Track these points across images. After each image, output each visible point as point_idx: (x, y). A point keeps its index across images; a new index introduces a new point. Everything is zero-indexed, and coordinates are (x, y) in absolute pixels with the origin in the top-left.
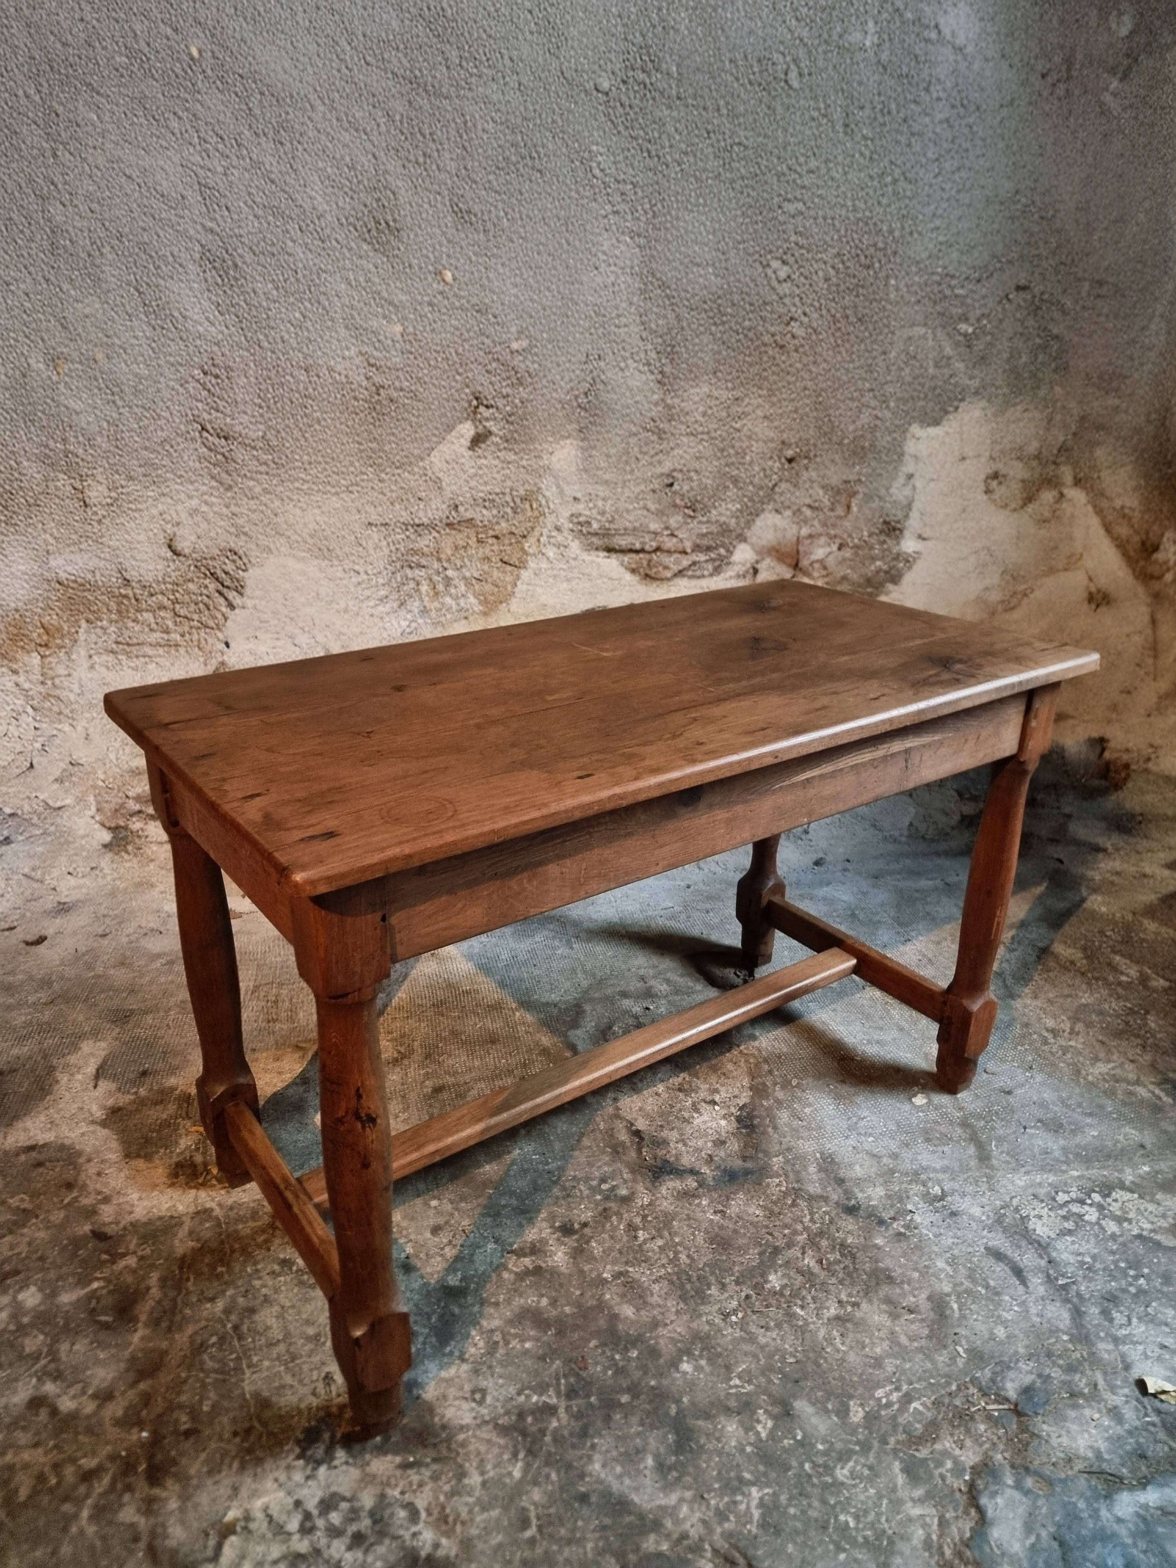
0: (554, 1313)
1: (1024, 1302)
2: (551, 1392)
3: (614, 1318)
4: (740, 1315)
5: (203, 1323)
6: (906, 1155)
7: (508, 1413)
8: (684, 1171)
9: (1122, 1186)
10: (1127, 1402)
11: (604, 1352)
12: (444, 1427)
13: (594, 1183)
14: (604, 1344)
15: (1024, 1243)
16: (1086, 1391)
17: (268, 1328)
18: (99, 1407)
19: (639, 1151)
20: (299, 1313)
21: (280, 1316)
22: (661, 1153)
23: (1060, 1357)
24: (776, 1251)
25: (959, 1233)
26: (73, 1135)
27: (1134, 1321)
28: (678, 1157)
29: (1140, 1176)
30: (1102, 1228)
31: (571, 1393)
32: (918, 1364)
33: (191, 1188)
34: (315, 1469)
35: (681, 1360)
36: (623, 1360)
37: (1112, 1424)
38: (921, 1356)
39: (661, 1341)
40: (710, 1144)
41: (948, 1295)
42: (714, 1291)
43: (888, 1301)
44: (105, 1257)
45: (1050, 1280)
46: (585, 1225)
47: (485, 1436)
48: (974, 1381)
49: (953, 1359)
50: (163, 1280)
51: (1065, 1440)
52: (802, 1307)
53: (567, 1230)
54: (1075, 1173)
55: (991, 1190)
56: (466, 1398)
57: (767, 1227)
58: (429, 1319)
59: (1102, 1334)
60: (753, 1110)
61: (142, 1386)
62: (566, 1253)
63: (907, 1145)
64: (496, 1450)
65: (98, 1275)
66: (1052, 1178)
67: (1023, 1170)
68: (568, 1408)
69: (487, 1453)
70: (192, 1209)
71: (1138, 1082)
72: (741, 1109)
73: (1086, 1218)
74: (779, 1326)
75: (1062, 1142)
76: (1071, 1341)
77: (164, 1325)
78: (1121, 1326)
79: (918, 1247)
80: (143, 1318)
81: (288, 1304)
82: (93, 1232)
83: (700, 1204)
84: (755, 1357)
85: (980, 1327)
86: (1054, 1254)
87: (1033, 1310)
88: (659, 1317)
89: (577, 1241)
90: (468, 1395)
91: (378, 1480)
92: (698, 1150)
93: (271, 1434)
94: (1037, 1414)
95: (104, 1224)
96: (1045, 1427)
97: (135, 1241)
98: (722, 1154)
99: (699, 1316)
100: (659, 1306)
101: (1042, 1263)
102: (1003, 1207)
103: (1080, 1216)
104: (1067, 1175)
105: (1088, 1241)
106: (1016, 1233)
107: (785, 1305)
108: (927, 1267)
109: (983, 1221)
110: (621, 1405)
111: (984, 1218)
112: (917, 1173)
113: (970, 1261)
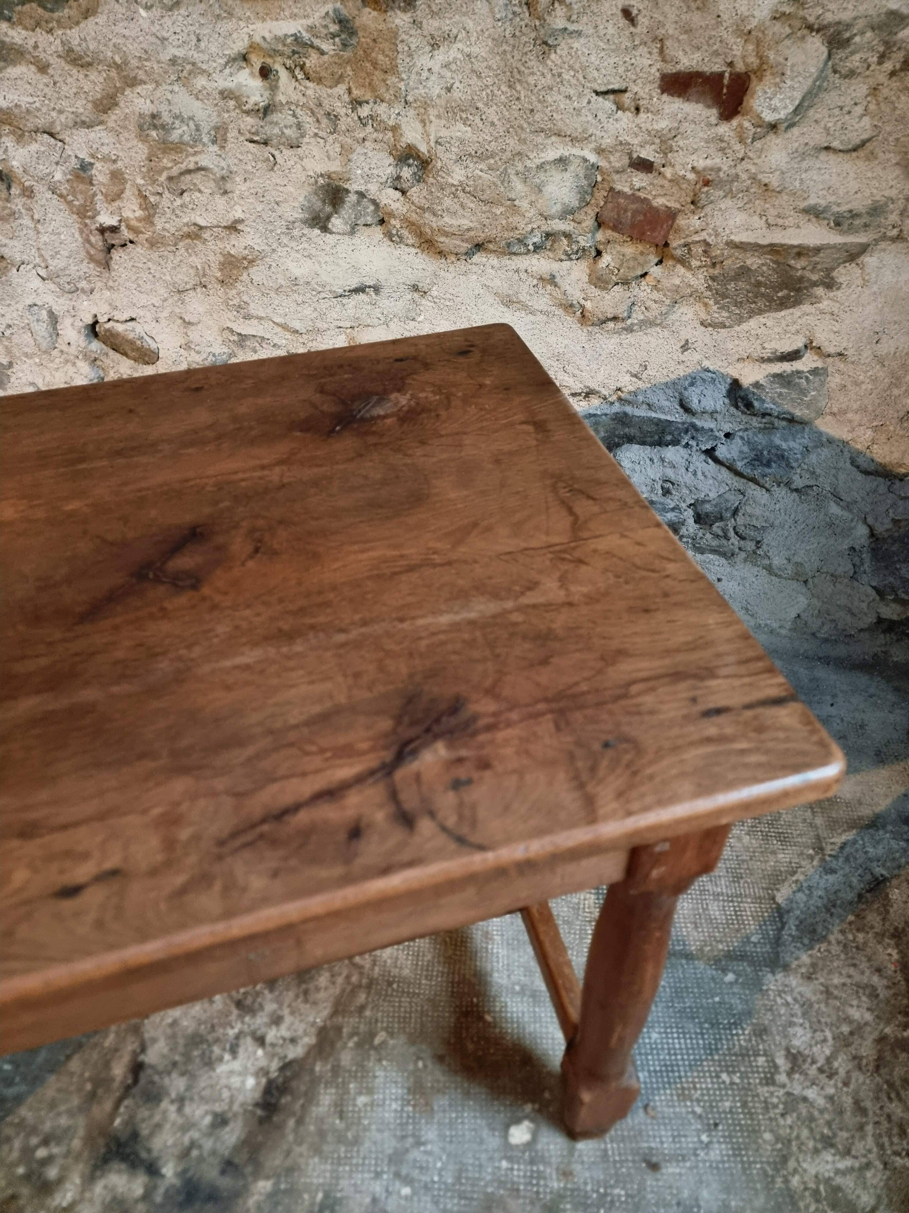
13: (34, 1141)
19: (118, 1105)
28: (156, 1129)
60: (296, 1075)
72: (284, 1067)
92: (187, 1126)
98: (208, 1146)
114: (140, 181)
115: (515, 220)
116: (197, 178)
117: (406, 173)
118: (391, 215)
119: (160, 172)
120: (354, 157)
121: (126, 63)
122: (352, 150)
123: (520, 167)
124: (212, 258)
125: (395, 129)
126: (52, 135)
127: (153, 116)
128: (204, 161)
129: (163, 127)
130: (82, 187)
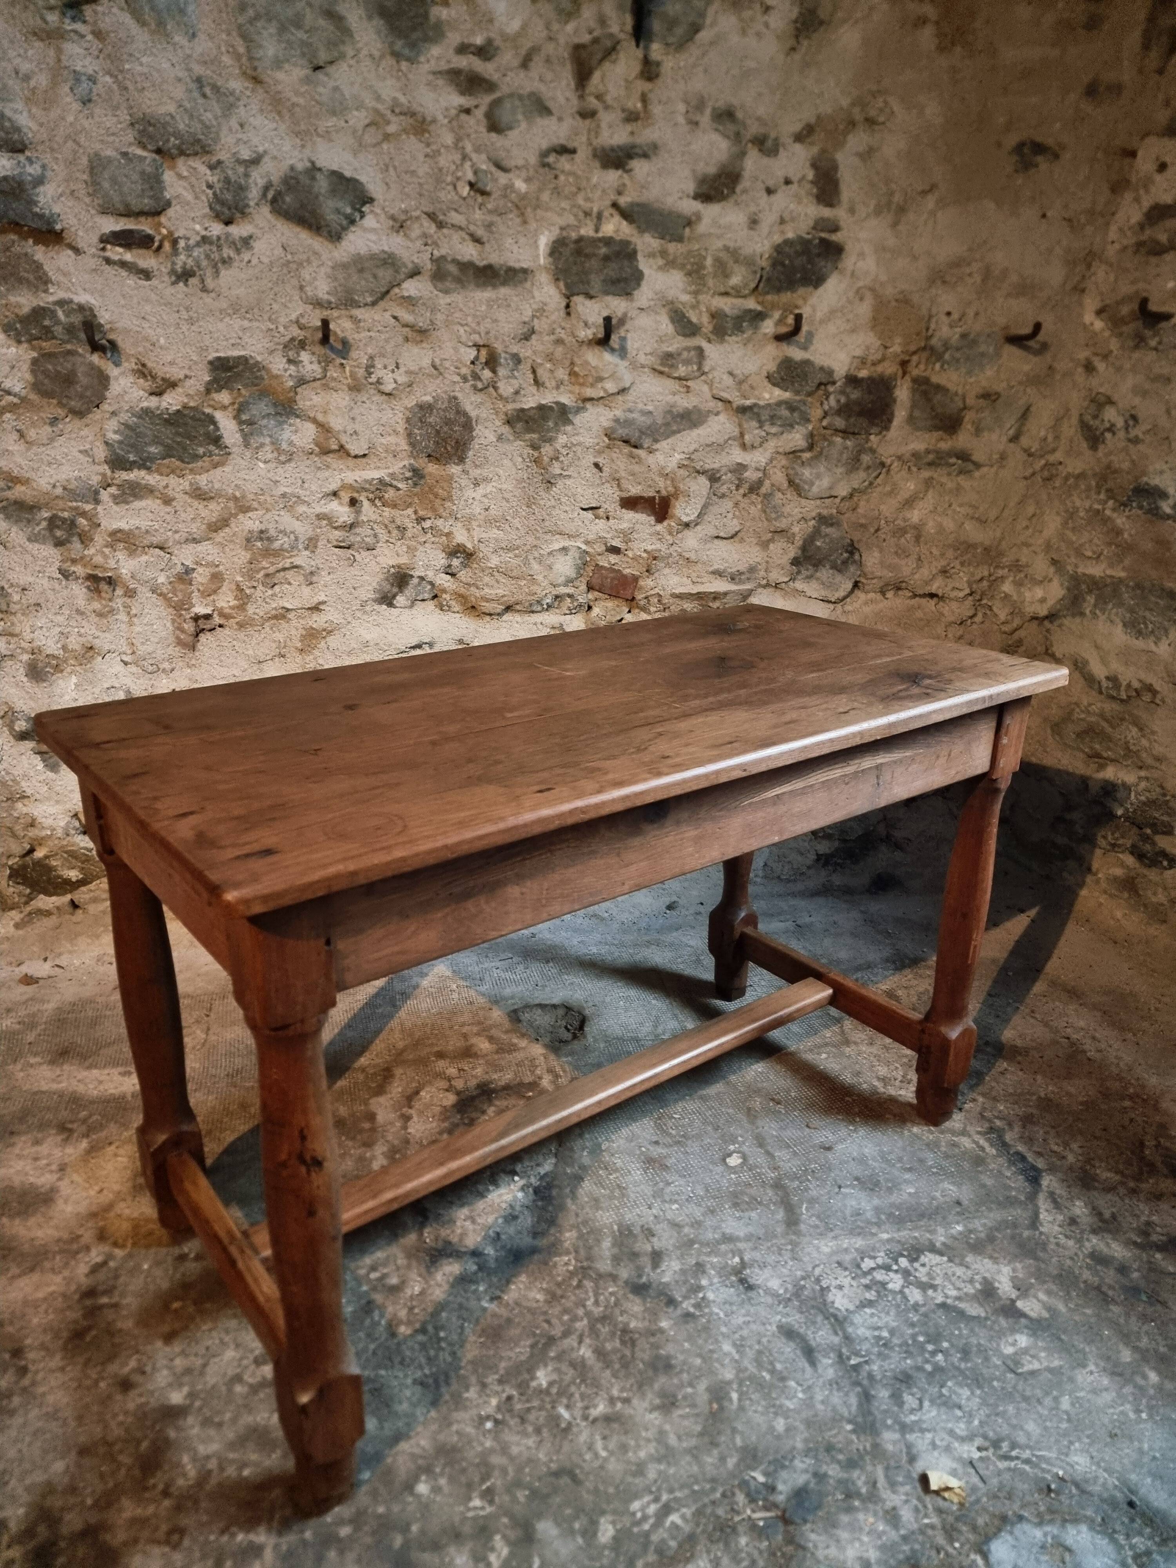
1: (809, 1387)
2: (261, 1531)
4: (497, 1420)
6: (709, 1222)
7: (205, 1557)
8: (466, 1253)
9: (933, 1249)
10: (906, 1501)
15: (819, 1318)
16: (864, 1490)
19: (420, 1232)
22: (445, 1233)
23: (840, 1451)
24: (551, 1340)
25: (752, 1310)
27: (926, 1404)
28: (463, 1235)
29: (955, 1238)
30: (905, 1298)
31: (284, 1531)
32: (686, 1467)
35: (416, 1479)
37: (888, 1528)
38: (688, 1458)
39: (400, 1459)
40: (500, 1220)
41: (729, 1383)
42: (472, 1394)
43: (662, 1394)
45: (841, 1359)
48: (744, 1485)
49: (723, 1459)
51: (833, 1552)
52: (568, 1407)
54: (885, 1236)
55: (794, 1259)
57: (545, 1313)
59: (889, 1422)
60: (554, 1179)
63: (712, 1212)
66: (859, 1242)
67: (832, 1234)
68: (276, 1549)
71: (964, 1133)
72: (542, 1178)
73: (890, 1286)
74: (537, 1432)
75: (876, 1202)
76: (854, 1431)
78: (912, 1411)
79: (706, 1329)
83: (476, 1290)
84: (504, 1470)
85: (759, 1419)
86: (850, 1330)
87: (819, 1397)
88: (404, 1429)
92: (486, 1228)
94: (805, 1521)
96: (813, 1536)
98: (512, 1231)
99: (450, 1424)
100: (406, 1415)
101: (836, 1340)
102: (803, 1278)
103: (884, 1284)
104: (876, 1239)
105: (888, 1313)
106: (813, 1307)
107: (549, 1406)
108: (711, 1351)
109: (779, 1295)
110: (339, 1540)
111: (781, 1291)
112: (718, 1242)
113: (759, 1342)
114: (239, 578)
115: (534, 588)
116: (289, 575)
117: (456, 562)
118: (444, 591)
119: (258, 572)
120: (418, 553)
121: (243, 497)
122: (416, 549)
123: (536, 555)
124: (293, 632)
125: (448, 535)
126: (162, 548)
127: (262, 532)
128: (297, 561)
129: (268, 539)
130: (182, 587)
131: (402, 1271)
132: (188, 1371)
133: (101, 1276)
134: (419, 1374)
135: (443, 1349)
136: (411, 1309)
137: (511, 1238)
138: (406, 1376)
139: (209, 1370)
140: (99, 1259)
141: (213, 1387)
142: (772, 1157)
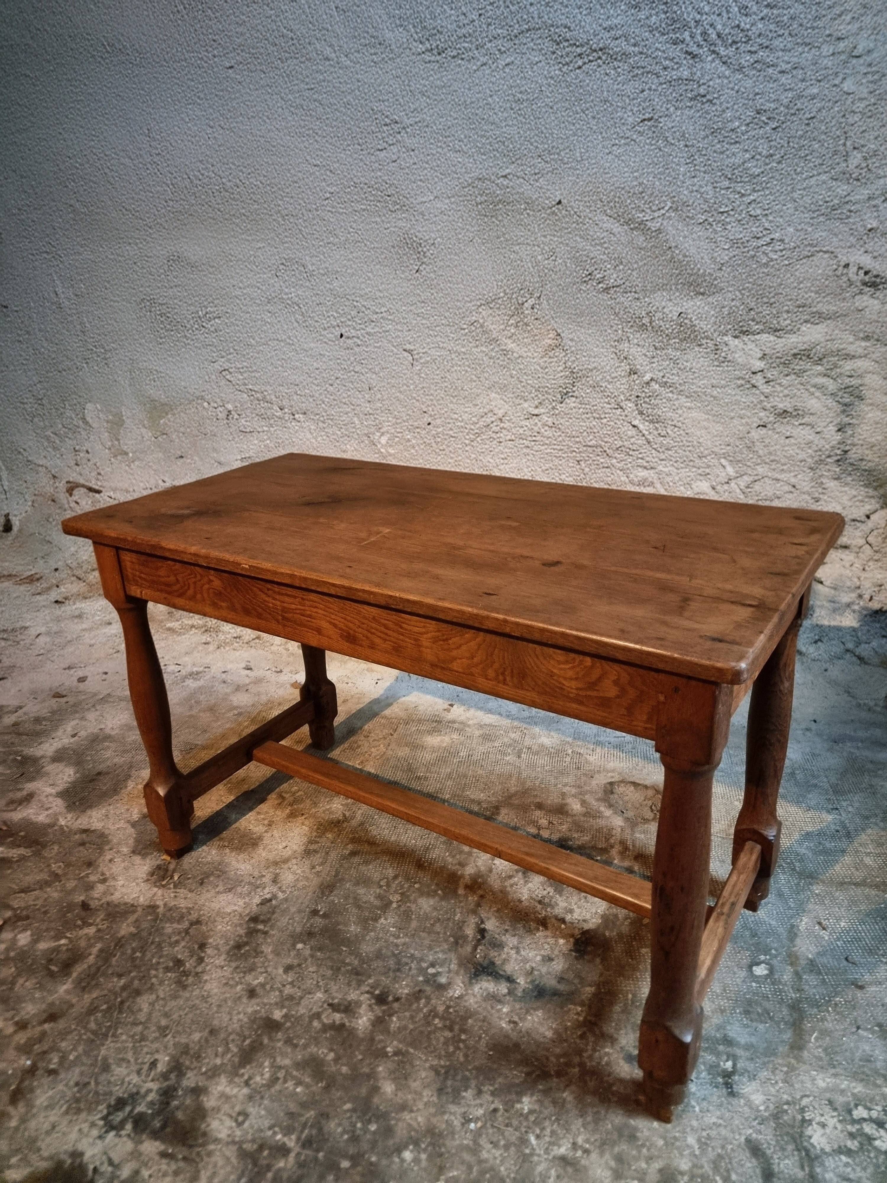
0: (334, 1069)
2: (293, 1137)
3: (375, 1089)
4: (479, 1124)
5: (106, 992)
7: (253, 1141)
8: (502, 976)
11: (351, 1117)
12: (205, 1134)
13: (424, 965)
14: (354, 1110)
15: (790, 1147)
17: (140, 1010)
18: (15, 1032)
19: (475, 948)
20: (164, 1006)
21: (152, 1004)
22: (493, 953)
25: (727, 1115)
26: (112, 828)
28: (505, 961)
31: (307, 1144)
33: (156, 886)
34: (107, 1132)
35: (406, 1147)
36: (361, 1129)
39: (400, 1124)
40: (539, 958)
41: (682, 1174)
42: (468, 1094)
43: (619, 1159)
44: (79, 922)
46: (397, 999)
47: (228, 1153)
50: (101, 951)
52: (538, 1137)
53: (381, 999)
55: (785, 1081)
56: (231, 1117)
57: (548, 1050)
58: (244, 1041)
61: (46, 1026)
62: (369, 1019)
64: (229, 1169)
65: (68, 935)
66: (859, 1088)
67: (833, 1071)
68: (298, 1154)
69: (222, 1167)
70: (146, 903)
72: (584, 933)
73: (877, 1143)
74: (507, 1147)
77: (83, 984)
80: (75, 975)
81: (162, 996)
82: (83, 902)
83: (499, 1011)
84: (470, 1168)
86: (818, 1170)
88: (411, 1103)
89: (384, 1012)
90: (234, 1115)
91: (142, 1158)
92: (525, 961)
93: (97, 1093)
95: (92, 899)
97: (102, 917)
98: (544, 970)
99: (444, 1113)
100: (416, 1092)
101: (800, 1174)
102: (788, 1103)
103: (870, 1139)
104: (877, 1091)
105: (864, 1169)
106: (787, 1134)
107: (523, 1130)
108: (675, 1138)
109: (759, 1111)
110: (339, 1169)
111: (762, 1108)
112: (717, 1041)
113: (723, 1147)
131: (451, 975)
132: (291, 998)
133: (265, 908)
134: (435, 1062)
135: (459, 1049)
136: (448, 1007)
137: (541, 976)
138: (427, 1060)
139: (304, 1002)
140: (268, 896)
141: (302, 1015)
142: (800, 978)
